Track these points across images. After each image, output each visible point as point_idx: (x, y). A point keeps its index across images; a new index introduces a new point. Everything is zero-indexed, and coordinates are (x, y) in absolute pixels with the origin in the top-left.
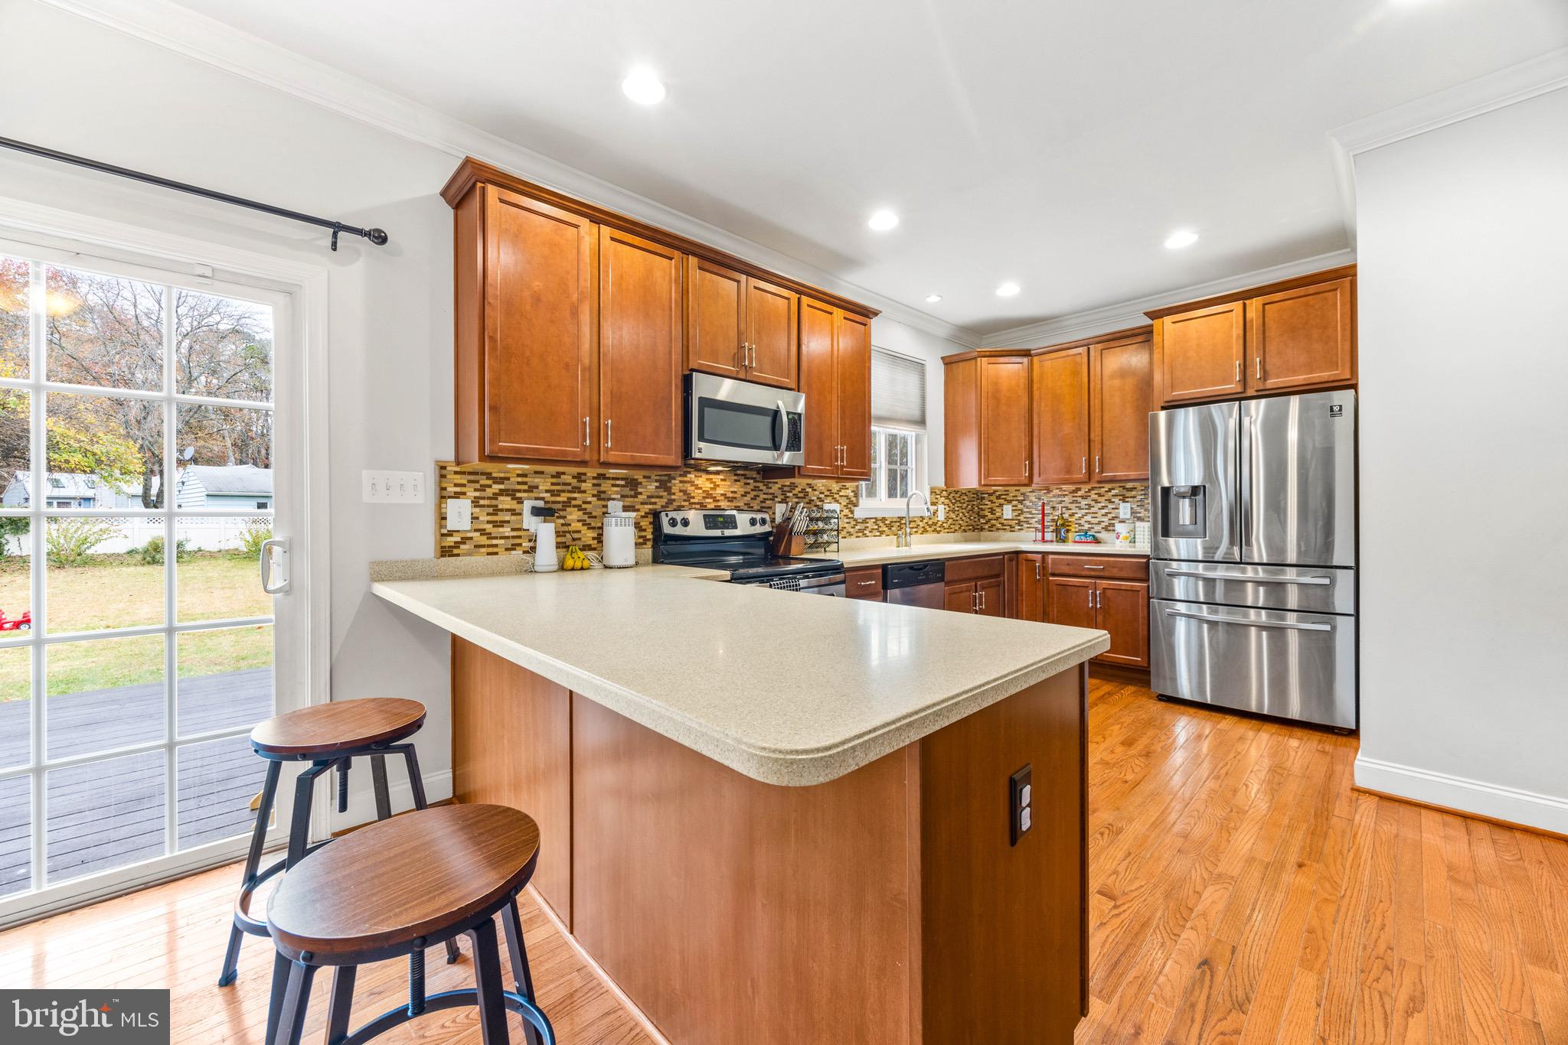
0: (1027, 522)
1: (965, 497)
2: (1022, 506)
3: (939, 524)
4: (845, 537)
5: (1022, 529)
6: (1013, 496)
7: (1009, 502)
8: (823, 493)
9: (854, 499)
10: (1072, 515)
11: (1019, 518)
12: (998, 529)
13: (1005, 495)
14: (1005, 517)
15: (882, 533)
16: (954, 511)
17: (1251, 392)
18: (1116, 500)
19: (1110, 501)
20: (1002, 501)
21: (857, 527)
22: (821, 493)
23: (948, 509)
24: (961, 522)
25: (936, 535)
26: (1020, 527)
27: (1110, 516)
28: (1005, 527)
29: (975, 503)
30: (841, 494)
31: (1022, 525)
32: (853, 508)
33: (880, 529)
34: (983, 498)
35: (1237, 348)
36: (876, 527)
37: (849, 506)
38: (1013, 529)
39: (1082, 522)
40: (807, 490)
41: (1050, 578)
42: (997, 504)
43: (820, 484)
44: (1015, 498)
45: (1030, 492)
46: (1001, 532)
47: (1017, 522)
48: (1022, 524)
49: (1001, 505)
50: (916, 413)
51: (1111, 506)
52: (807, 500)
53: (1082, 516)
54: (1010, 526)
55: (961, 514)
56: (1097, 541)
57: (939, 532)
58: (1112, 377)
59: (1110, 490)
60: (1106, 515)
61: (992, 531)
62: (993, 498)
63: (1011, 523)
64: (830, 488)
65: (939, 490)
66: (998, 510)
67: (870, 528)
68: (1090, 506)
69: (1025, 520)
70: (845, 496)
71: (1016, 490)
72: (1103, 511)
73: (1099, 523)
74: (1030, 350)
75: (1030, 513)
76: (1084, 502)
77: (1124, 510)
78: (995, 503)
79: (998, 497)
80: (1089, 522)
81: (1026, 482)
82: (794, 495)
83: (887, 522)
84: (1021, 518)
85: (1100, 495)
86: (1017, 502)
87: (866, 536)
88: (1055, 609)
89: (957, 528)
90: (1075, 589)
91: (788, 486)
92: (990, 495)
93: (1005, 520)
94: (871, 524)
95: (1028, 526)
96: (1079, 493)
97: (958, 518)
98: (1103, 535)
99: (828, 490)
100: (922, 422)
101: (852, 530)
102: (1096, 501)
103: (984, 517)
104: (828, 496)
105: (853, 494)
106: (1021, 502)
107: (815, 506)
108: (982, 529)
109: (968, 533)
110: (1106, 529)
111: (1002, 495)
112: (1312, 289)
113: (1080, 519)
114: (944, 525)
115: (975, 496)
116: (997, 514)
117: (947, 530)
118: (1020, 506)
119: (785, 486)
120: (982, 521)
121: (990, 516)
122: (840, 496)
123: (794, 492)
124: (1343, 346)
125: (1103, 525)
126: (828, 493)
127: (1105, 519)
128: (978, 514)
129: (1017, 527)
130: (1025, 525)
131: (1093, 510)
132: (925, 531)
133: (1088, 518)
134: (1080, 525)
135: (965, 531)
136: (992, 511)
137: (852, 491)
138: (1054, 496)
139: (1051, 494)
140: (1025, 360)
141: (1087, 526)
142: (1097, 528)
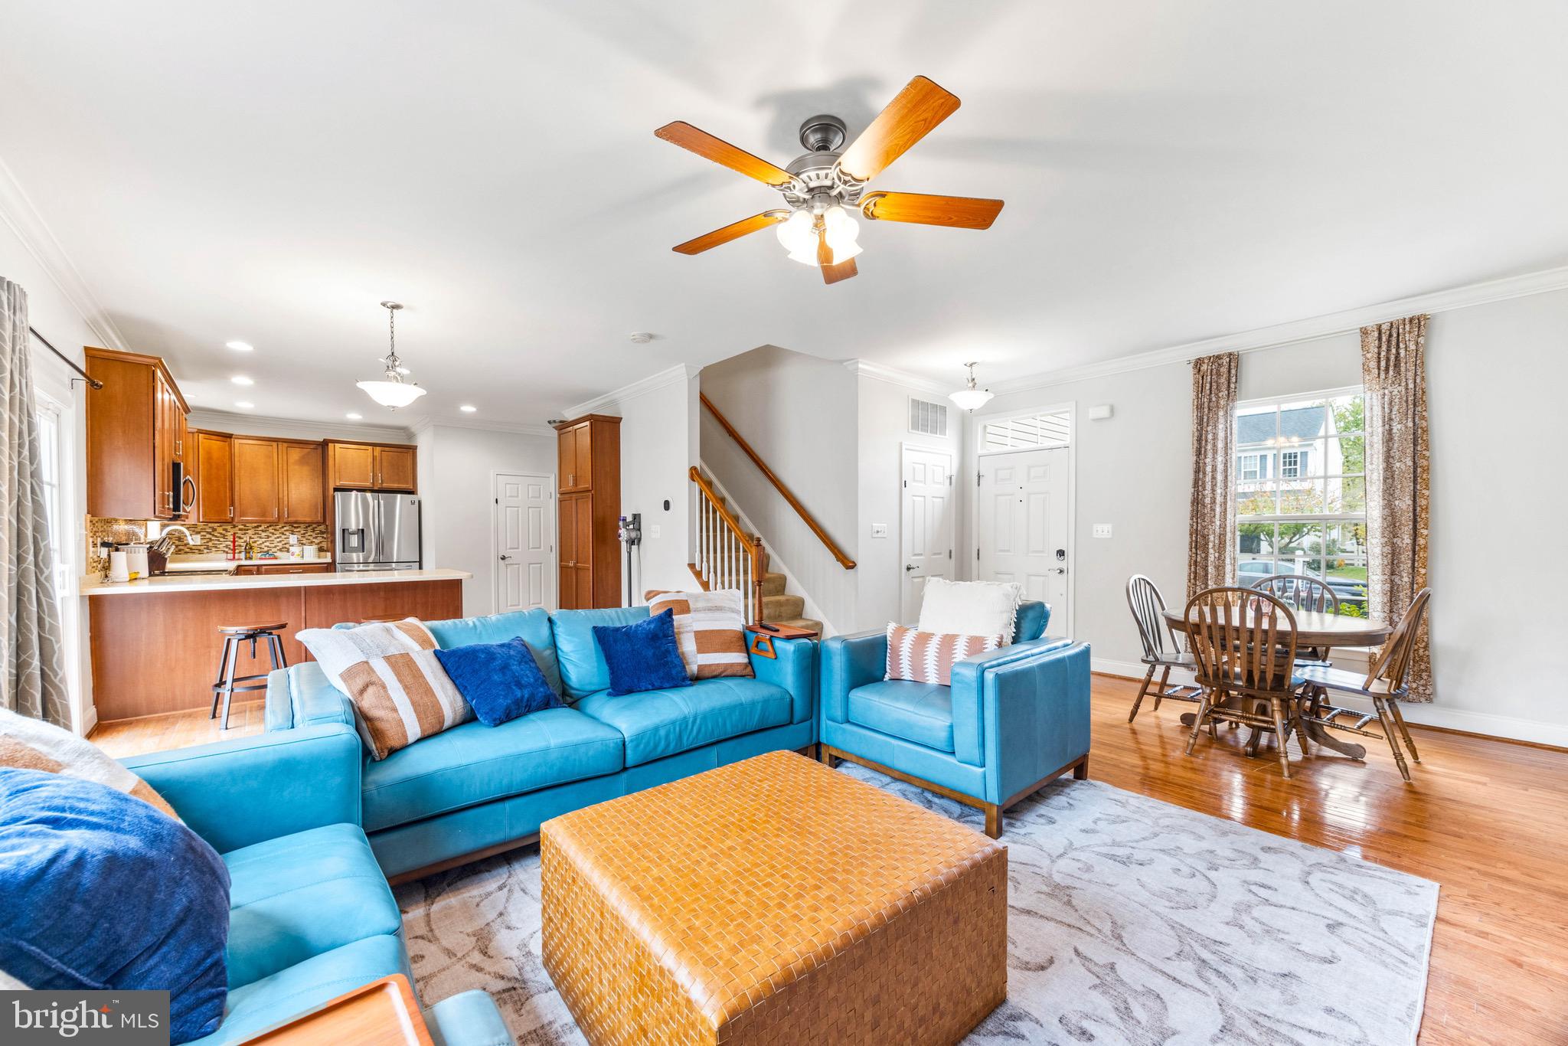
0: (216, 547)
5: (210, 552)
6: (202, 529)
7: (198, 533)
10: (255, 542)
11: (207, 544)
12: (186, 553)
13: (194, 528)
17: (376, 488)
18: (287, 533)
19: (283, 534)
26: (208, 551)
27: (283, 543)
28: (193, 551)
35: (370, 467)
38: (201, 552)
39: (263, 546)
44: (204, 531)
46: (190, 555)
47: (205, 547)
48: (210, 548)
51: (283, 537)
53: (260, 541)
54: (200, 550)
56: (276, 558)
59: (283, 527)
60: (280, 541)
63: (199, 548)
68: (268, 537)
69: (213, 546)
72: (278, 540)
73: (275, 547)
75: (219, 540)
76: (263, 534)
77: (293, 539)
80: (267, 547)
84: (210, 544)
85: (275, 530)
86: (205, 533)
96: (260, 528)
98: (278, 554)
102: (273, 534)
106: (209, 533)
110: (280, 550)
112: (399, 450)
113: (261, 544)
118: (208, 536)
124: (410, 471)
125: (278, 548)
127: (279, 544)
129: (205, 551)
130: (214, 549)
131: (270, 539)
133: (267, 544)
134: (260, 548)
138: (240, 530)
139: (237, 529)
140: (228, 439)
141: (266, 549)
142: (274, 550)
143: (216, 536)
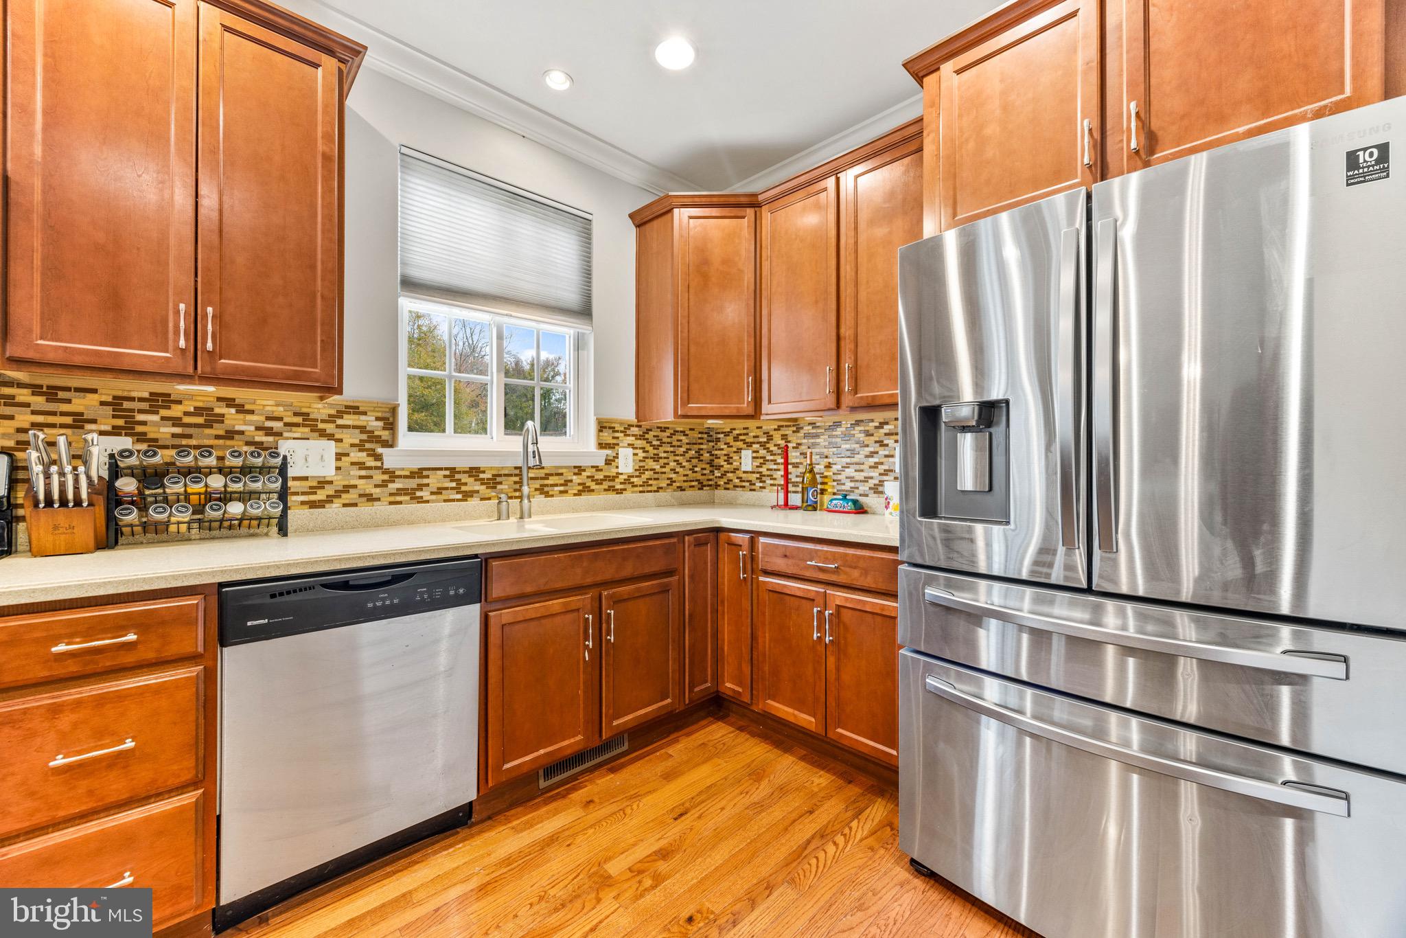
0: (770, 477)
1: (683, 438)
2: (765, 451)
3: (622, 478)
4: (355, 505)
5: (764, 488)
6: (754, 437)
7: (749, 445)
8: (280, 419)
9: (385, 435)
10: (828, 466)
11: (761, 470)
12: (736, 486)
13: (745, 434)
14: (744, 468)
15: (467, 495)
16: (656, 458)
18: (890, 441)
19: (881, 444)
20: (740, 444)
21: (393, 487)
22: (268, 418)
23: (641, 454)
24: (673, 476)
25: (612, 496)
26: (761, 485)
27: (882, 468)
28: (744, 484)
29: (704, 447)
30: (339, 422)
31: (764, 482)
32: (380, 450)
33: (463, 488)
34: (718, 440)
36: (454, 484)
37: (368, 446)
38: (753, 487)
39: (842, 477)
40: (217, 411)
41: (761, 579)
42: (735, 449)
43: (266, 401)
44: (756, 440)
45: (775, 430)
46: (738, 493)
47: (758, 476)
48: (764, 478)
49: (739, 451)
50: (570, 295)
51: (883, 452)
52: (219, 430)
53: (843, 468)
54: (749, 482)
55: (673, 464)
56: (860, 509)
57: (620, 492)
58: (872, 222)
59: (882, 425)
60: (876, 465)
61: (728, 489)
62: (730, 439)
63: (750, 477)
64: (304, 410)
65: (621, 424)
66: (736, 457)
67: (433, 487)
68: (853, 453)
69: (769, 473)
70: (355, 427)
71: (758, 428)
72: (872, 461)
73: (866, 479)
74: (755, 195)
76: (845, 446)
78: (732, 446)
79: (736, 439)
80: (852, 479)
81: (750, 411)
82: (163, 418)
83: (482, 476)
84: (763, 470)
86: (758, 446)
87: (420, 500)
88: (767, 635)
89: (663, 484)
90: (796, 602)
91: (141, 400)
92: (727, 434)
93: (744, 472)
94: (435, 481)
95: (772, 482)
96: (839, 431)
97: (667, 470)
98: (871, 501)
99: (296, 414)
100: (585, 311)
101: (376, 492)
102: (862, 444)
103: (719, 467)
104: (297, 425)
105: (380, 424)
106: (763, 445)
107: (248, 443)
108: (717, 486)
109: (689, 494)
110: (875, 489)
111: (740, 435)
113: (839, 472)
114: (634, 480)
115: (705, 436)
116: (734, 463)
117: (641, 489)
118: (762, 452)
119: (132, 399)
120: (717, 474)
121: (726, 467)
122: (338, 427)
123: (164, 412)
125: (872, 483)
126: (299, 420)
127: (875, 474)
128: (711, 463)
129: (759, 484)
130: (769, 482)
131: (857, 458)
132: (585, 489)
133: (850, 472)
134: (839, 482)
135: (681, 489)
136: (729, 460)
137: (378, 419)
138: (806, 436)
139: (801, 434)
140: (750, 212)
141: (848, 485)
142: (864, 488)
143: (772, 453)
